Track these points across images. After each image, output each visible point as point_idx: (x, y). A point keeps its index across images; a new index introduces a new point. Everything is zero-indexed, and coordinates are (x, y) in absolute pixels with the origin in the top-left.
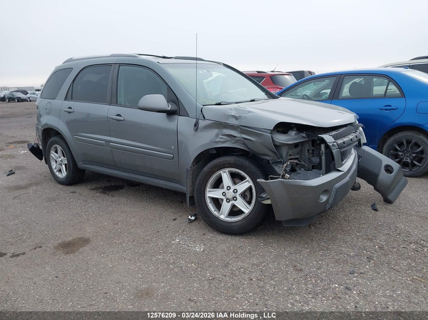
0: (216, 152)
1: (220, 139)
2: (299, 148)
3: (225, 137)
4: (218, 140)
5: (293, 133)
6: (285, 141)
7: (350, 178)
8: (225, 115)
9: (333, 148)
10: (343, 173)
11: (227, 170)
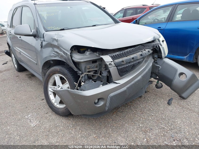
0: (53, 63)
1: (53, 54)
2: (97, 63)
3: (55, 53)
4: (52, 55)
5: (88, 53)
6: (79, 59)
7: (128, 88)
8: (52, 38)
9: (109, 66)
10: (120, 84)
11: (57, 75)
